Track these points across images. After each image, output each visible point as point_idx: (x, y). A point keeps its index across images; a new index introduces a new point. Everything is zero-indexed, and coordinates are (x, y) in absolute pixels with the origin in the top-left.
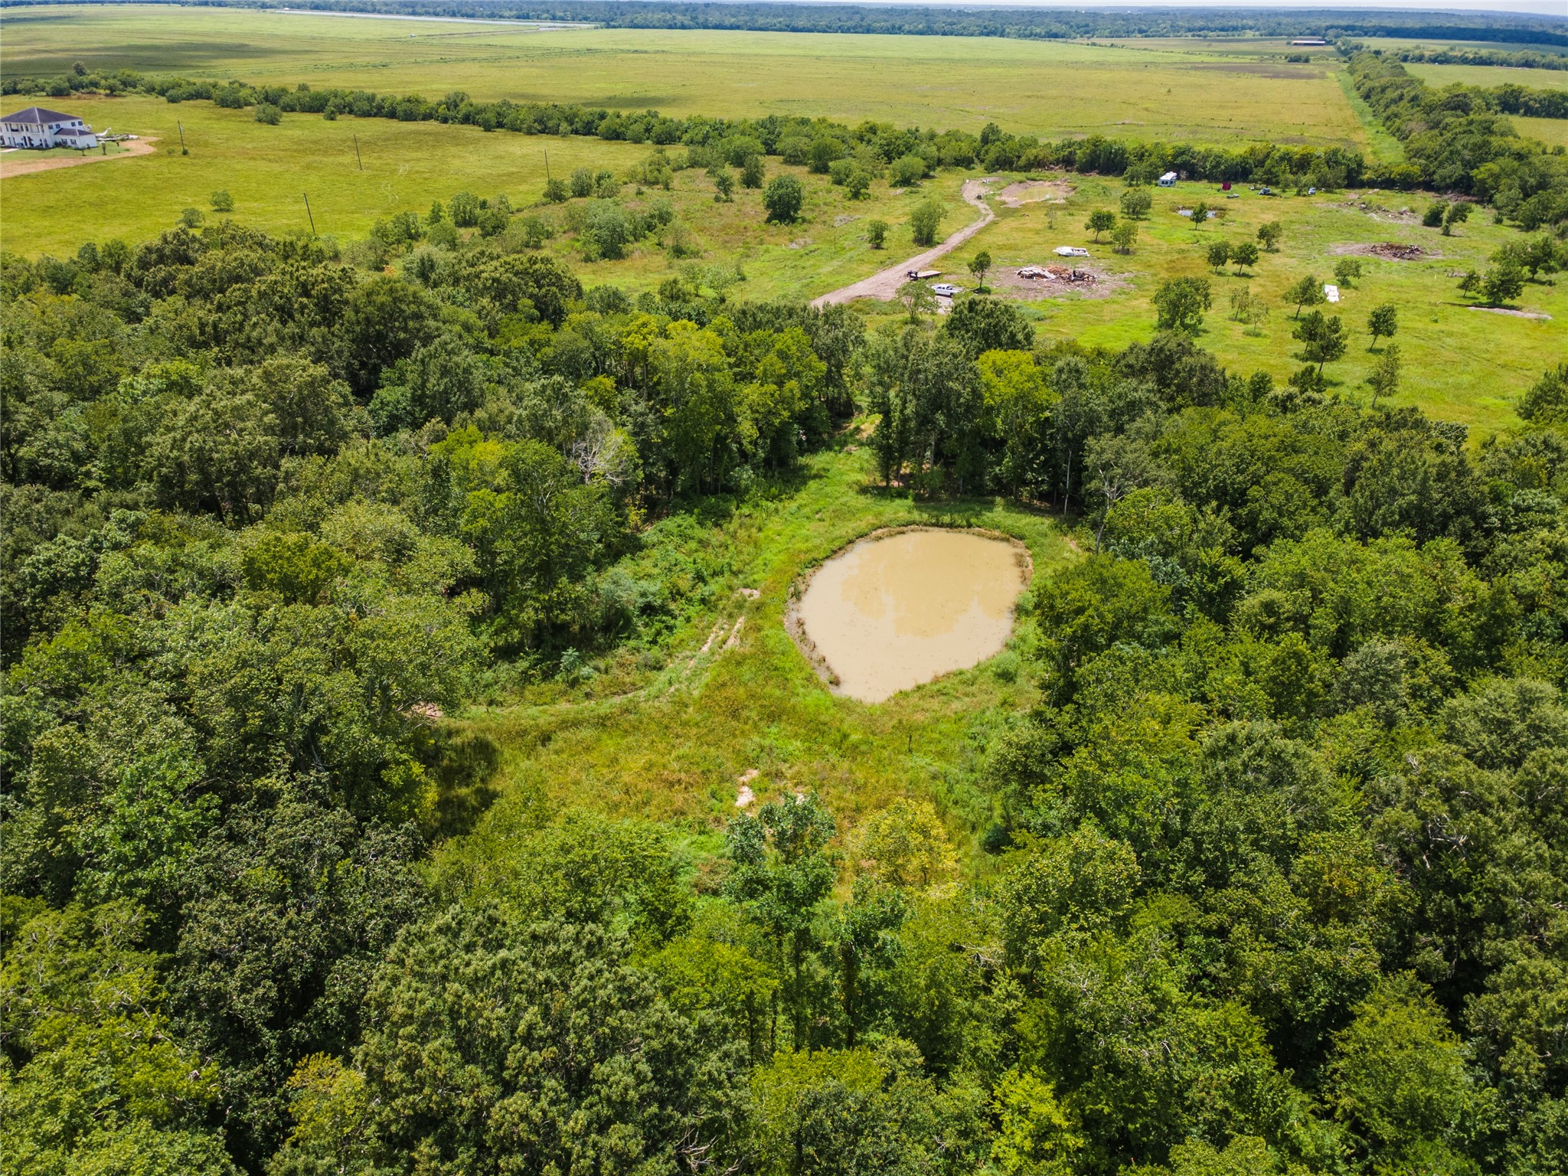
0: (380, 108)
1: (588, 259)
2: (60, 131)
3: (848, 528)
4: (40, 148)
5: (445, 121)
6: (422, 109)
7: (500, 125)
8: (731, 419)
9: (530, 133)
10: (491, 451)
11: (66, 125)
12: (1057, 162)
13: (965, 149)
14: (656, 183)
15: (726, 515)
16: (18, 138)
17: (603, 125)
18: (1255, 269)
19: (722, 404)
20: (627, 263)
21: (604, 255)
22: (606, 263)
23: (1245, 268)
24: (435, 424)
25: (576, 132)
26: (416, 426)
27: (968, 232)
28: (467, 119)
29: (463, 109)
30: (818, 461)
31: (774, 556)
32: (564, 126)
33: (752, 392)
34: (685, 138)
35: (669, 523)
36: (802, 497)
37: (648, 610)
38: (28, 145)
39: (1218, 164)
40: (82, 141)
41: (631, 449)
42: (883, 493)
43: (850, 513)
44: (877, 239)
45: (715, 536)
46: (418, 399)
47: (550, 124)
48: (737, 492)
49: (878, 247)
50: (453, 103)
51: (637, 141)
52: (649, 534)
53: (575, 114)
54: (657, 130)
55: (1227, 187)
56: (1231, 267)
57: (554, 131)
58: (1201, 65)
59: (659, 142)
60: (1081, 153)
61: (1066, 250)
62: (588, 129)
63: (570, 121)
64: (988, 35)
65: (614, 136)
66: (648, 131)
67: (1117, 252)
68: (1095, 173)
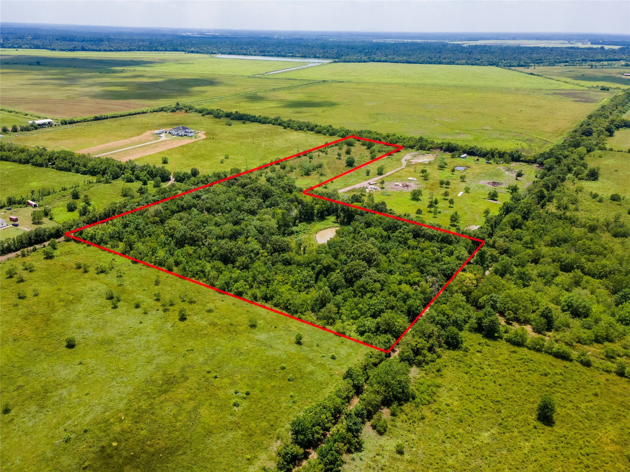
0: (257, 120)
1: (302, 176)
2: (186, 132)
3: (328, 226)
4: (181, 136)
5: (274, 124)
6: (268, 121)
7: (288, 127)
8: (313, 210)
9: (296, 130)
10: (280, 211)
11: (187, 130)
12: (439, 148)
13: (412, 143)
14: (324, 152)
15: (311, 223)
16: (176, 133)
17: (317, 128)
18: (450, 186)
19: (312, 208)
20: (310, 177)
21: (305, 175)
22: (306, 177)
23: (448, 186)
24: (273, 207)
25: (309, 130)
26: (270, 207)
27: (394, 171)
28: (280, 124)
29: (279, 121)
30: (328, 217)
31: (315, 229)
32: (305, 129)
33: (317, 206)
34: (338, 134)
35: (302, 223)
36: (323, 222)
37: (297, 232)
38: (178, 135)
39: (481, 152)
40: (190, 135)
41: (298, 213)
42: (335, 222)
43: (330, 225)
44: (368, 173)
45: (308, 226)
46: (271, 204)
47: (302, 128)
48: (313, 220)
49: (368, 175)
50: (276, 120)
51: (325, 134)
52: (299, 225)
53: (309, 125)
54: (331, 131)
55: (478, 160)
56: (444, 185)
57: (303, 130)
58: (557, 92)
59: (331, 135)
60: (445, 147)
61: (411, 178)
62: (312, 130)
63: (307, 127)
64: (491, 65)
65: (319, 132)
66: (328, 131)
67: (424, 179)
68: (447, 153)
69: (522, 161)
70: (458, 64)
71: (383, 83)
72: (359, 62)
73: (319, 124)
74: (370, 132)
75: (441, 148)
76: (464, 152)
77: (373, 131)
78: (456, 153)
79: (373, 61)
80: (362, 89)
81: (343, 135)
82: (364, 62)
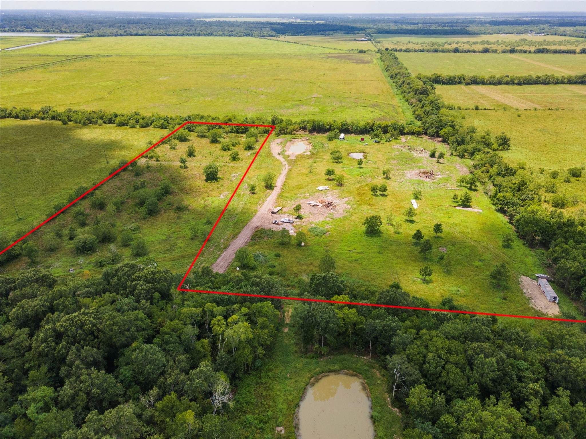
0: (10, 114)
3: (302, 382)
5: (43, 119)
6: (31, 114)
7: (70, 121)
9: (85, 124)
12: (302, 128)
17: (118, 120)
20: (160, 217)
21: (150, 215)
22: (152, 219)
25: (105, 122)
27: (282, 178)
28: (53, 118)
29: (51, 114)
32: (100, 121)
34: (153, 124)
44: (253, 190)
47: (93, 120)
50: (45, 112)
51: (133, 127)
53: (104, 116)
54: (141, 121)
55: (363, 139)
56: (379, 193)
57: (96, 123)
58: (330, 55)
59: (143, 127)
60: (309, 126)
61: (321, 188)
62: (110, 121)
63: (102, 118)
64: (246, 36)
65: (122, 124)
66: (137, 122)
67: (338, 185)
68: (315, 133)
69: (408, 134)
70: (216, 35)
71: (159, 55)
72: (116, 36)
73: (119, 113)
74: (202, 117)
75: (304, 128)
76: (342, 131)
77: (205, 115)
78: (332, 133)
79: (131, 35)
80: (140, 62)
81: (163, 124)
82: (121, 35)
